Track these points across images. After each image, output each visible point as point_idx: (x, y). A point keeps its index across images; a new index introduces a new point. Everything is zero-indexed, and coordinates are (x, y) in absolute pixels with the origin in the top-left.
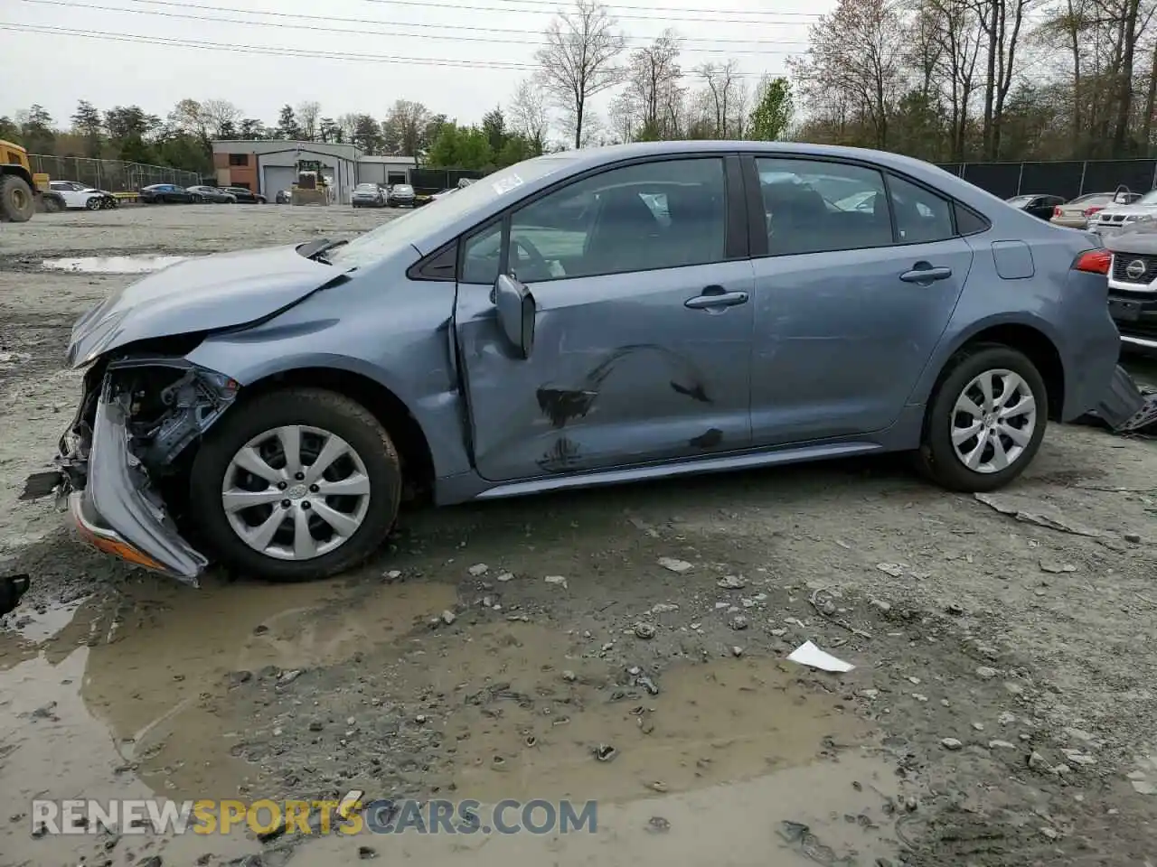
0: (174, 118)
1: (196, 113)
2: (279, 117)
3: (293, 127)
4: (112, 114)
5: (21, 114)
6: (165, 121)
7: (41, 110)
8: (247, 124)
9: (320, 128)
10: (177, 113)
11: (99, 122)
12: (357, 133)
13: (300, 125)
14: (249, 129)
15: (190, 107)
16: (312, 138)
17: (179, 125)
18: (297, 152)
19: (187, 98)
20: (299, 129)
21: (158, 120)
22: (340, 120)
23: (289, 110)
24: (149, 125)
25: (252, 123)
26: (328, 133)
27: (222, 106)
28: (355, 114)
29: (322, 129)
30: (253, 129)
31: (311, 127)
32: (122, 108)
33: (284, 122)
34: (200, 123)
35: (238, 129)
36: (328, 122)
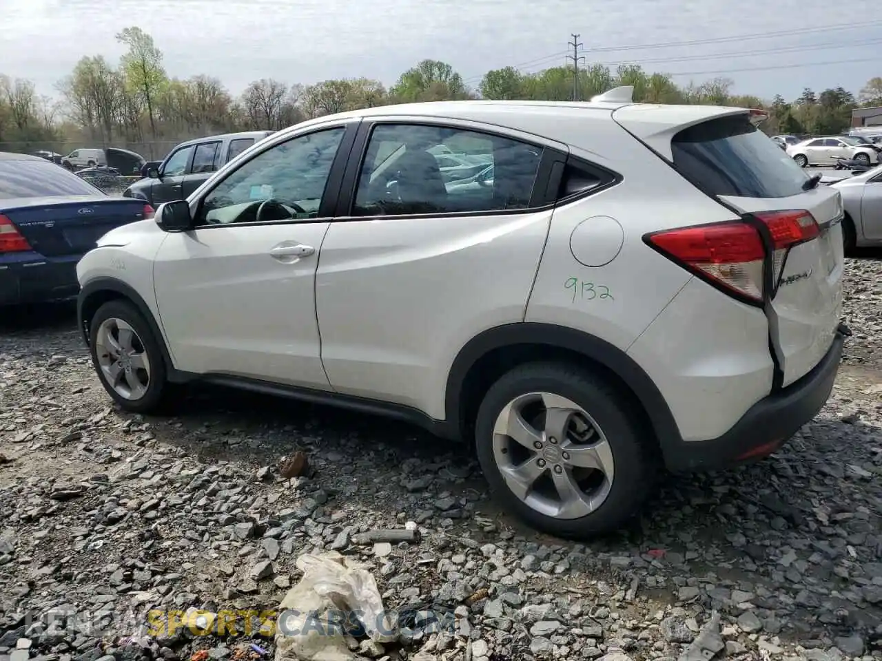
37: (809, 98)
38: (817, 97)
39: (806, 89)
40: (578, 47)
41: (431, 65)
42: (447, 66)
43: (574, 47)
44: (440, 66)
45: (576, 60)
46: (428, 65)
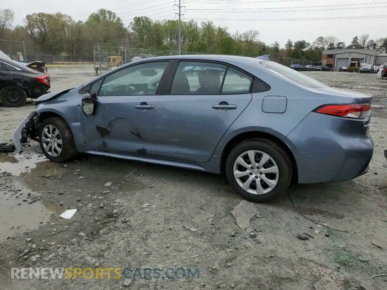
0: (315, 43)
1: (322, 41)
2: (352, 40)
3: (357, 44)
4: (296, 43)
5: (272, 45)
6: (311, 45)
7: (277, 43)
8: (339, 44)
9: (367, 44)
10: (316, 41)
11: (292, 45)
12: (383, 44)
13: (359, 43)
14: (339, 45)
15: (321, 39)
16: (363, 48)
17: (316, 45)
18: (350, 53)
19: (320, 36)
20: (359, 44)
21: (309, 44)
22: (377, 40)
23: (356, 38)
24: (307, 46)
25: (341, 43)
26: (370, 46)
27: (332, 38)
28: (384, 38)
29: (368, 45)
30: (341, 45)
31: (364, 44)
32: (299, 41)
33: (354, 42)
34: (323, 44)
35: (335, 46)
36: (372, 41)
37: (289, 44)
38: (293, 44)
39: (289, 40)
40: (181, 8)
41: (104, 12)
42: (113, 13)
43: (178, 8)
44: (110, 13)
45: (180, 15)
46: (103, 12)
